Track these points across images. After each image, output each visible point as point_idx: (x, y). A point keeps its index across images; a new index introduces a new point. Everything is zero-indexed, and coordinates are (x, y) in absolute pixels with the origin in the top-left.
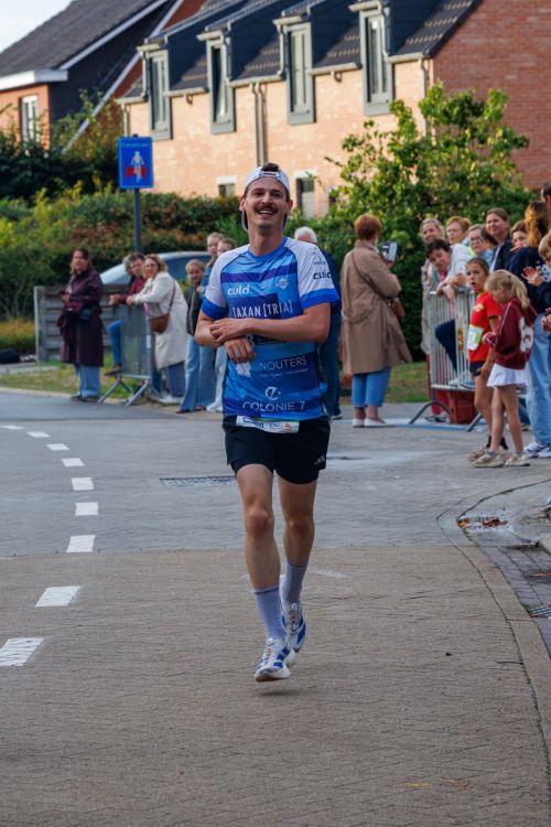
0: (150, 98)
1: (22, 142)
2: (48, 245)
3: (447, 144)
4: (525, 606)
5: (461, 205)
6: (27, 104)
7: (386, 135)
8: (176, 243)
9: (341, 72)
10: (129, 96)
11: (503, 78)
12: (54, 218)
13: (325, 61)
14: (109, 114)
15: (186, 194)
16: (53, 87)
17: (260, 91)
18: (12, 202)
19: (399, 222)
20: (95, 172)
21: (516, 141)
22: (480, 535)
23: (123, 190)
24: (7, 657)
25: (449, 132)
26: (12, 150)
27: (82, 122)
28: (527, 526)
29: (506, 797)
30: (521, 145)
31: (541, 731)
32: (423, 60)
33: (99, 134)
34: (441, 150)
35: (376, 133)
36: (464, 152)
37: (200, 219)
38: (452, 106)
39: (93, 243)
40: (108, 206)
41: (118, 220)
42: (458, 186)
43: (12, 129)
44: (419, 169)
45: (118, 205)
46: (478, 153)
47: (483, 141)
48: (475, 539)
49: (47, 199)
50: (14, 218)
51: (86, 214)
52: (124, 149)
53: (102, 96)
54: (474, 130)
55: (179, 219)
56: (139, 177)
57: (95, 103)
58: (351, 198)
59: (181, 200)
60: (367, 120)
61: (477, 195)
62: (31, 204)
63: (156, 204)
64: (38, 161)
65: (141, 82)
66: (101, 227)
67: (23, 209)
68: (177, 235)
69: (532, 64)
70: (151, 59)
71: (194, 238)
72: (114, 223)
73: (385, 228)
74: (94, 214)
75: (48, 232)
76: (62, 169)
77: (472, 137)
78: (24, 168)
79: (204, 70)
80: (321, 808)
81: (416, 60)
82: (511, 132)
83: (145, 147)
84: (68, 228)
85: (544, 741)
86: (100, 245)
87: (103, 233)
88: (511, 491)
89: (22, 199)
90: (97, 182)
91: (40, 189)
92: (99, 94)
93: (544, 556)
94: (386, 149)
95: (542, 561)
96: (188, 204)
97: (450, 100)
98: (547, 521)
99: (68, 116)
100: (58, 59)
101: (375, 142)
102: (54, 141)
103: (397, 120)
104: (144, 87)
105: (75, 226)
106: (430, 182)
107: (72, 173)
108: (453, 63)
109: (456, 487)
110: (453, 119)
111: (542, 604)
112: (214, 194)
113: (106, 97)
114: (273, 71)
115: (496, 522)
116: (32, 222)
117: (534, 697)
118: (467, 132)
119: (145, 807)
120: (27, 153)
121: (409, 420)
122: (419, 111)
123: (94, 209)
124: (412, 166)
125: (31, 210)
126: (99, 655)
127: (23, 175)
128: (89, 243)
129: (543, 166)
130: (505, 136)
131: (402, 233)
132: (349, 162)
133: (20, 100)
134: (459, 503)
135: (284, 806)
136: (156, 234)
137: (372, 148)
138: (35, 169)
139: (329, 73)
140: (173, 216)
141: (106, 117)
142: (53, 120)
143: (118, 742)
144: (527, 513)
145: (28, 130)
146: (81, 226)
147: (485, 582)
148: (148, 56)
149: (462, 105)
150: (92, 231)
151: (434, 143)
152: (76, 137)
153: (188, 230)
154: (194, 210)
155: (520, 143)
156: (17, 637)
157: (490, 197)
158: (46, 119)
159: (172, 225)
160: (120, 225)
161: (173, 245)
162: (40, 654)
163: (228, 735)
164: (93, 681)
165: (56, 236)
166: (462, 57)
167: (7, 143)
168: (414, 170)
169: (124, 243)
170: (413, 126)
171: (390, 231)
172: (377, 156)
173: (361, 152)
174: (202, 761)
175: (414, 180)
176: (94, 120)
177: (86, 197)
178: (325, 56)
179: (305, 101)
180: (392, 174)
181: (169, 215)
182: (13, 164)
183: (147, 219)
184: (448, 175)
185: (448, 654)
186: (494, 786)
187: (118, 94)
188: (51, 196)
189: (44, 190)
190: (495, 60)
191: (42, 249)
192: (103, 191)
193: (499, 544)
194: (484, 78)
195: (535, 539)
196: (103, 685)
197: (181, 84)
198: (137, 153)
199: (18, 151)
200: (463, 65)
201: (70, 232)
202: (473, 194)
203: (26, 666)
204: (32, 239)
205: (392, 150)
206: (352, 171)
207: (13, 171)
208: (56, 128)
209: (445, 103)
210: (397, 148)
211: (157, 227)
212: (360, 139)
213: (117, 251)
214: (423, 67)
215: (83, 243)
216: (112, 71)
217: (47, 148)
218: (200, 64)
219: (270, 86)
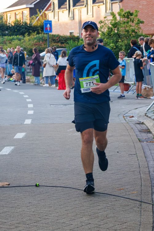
0: (53, 11)
1: (23, 22)
2: (28, 47)
3: (124, 23)
4: (138, 139)
5: (127, 37)
6: (24, 13)
7: (109, 20)
8: (59, 46)
9: (99, 5)
10: (48, 11)
11: (138, 7)
12: (29, 40)
13: (95, 3)
14: (44, 15)
15: (62, 35)
16: (30, 8)
17: (80, 10)
18: (19, 36)
19: (112, 41)
20: (40, 29)
21: (141, 22)
22: (128, 120)
23: (46, 33)
24: (4, 152)
25: (125, 20)
26: (21, 24)
27: (37, 17)
28: (140, 118)
29: (130, 193)
30: (142, 23)
31: (140, 174)
32: (119, 2)
33: (41, 20)
34: (123, 24)
35: (107, 20)
36: (128, 25)
37: (65, 41)
38: (125, 13)
39: (39, 46)
40: (43, 37)
41: (45, 41)
42: (127, 33)
43: (20, 19)
44: (117, 29)
45: (45, 37)
46: (132, 25)
47: (133, 22)
48: (127, 121)
49: (28, 35)
50: (20, 40)
51: (37, 39)
52: (45, 23)
53: (42, 11)
54: (131, 19)
55: (60, 40)
56: (49, 30)
57: (40, 12)
58: (101, 36)
59: (60, 36)
60: (105, 17)
61: (131, 35)
62: (24, 37)
63: (54, 37)
64: (26, 26)
65: (51, 7)
66: (41, 42)
67: (22, 38)
68: (59, 44)
69: (146, 4)
70: (54, 2)
71: (63, 45)
72: (44, 41)
73: (109, 43)
74: (39, 39)
75: (28, 43)
76: (32, 28)
77: (130, 21)
78: (23, 28)
79: (66, 5)
80: (80, 196)
81: (117, 3)
82: (140, 20)
83: (50, 23)
84: (33, 42)
85: (141, 177)
86: (41, 47)
87: (42, 44)
88: (137, 108)
89: (22, 35)
90: (40, 31)
91: (26, 33)
92: (41, 10)
93: (144, 126)
94: (109, 24)
95: (144, 127)
96: (62, 37)
97: (125, 12)
98: (145, 116)
99: (34, 16)
100: (32, 2)
101: (106, 22)
102: (31, 22)
103: (112, 17)
104: (52, 9)
105: (34, 42)
106: (120, 32)
107: (34, 29)
108: (126, 3)
109: (123, 107)
110: (126, 16)
111: (143, 138)
112: (68, 35)
113: (43, 11)
114: (83, 5)
115: (133, 117)
116: (24, 41)
117: (139, 164)
118: (129, 20)
119: (33, 195)
120: (24, 24)
121: (113, 90)
122: (118, 14)
123: (39, 38)
124: (115, 28)
125: (24, 38)
126: (28, 151)
127: (23, 30)
128: (38, 46)
129: (148, 28)
130: (138, 21)
131: (113, 44)
132: (100, 27)
133: (22, 12)
134: (124, 111)
135: (70, 195)
136: (54, 44)
137: (106, 23)
138: (26, 28)
139: (96, 6)
140: (58, 40)
141: (43, 16)
142: (30, 16)
143: (29, 176)
144: (140, 114)
145: (24, 19)
146: (36, 42)
147: (129, 133)
148: (53, 1)
149: (128, 13)
150: (39, 43)
151: (121, 22)
152: (36, 21)
153: (62, 43)
154: (64, 38)
155: (142, 22)
156: (8, 146)
157: (134, 36)
158: (29, 16)
159: (58, 42)
160: (46, 42)
161: (58, 47)
162: (13, 151)
163: (58, 174)
164: (25, 159)
165: (30, 44)
166: (128, 2)
167: (19, 22)
168: (116, 29)
169: (46, 46)
170: (116, 18)
171: (110, 44)
172: (107, 25)
173: (103, 24)
174: (50, 182)
175: (116, 31)
176: (40, 17)
177: (37, 35)
178: (95, 1)
179: (91, 12)
180: (110, 30)
181: (57, 39)
182: (20, 27)
183: (52, 41)
184: (124, 30)
185: (118, 152)
186: (127, 190)
187: (46, 10)
188: (29, 35)
189: (27, 33)
190: (136, 3)
191: (26, 48)
192: (42, 34)
193: (133, 123)
194: (134, 7)
195: (142, 121)
196: (28, 160)
197: (61, 8)
198: (48, 24)
199: (22, 24)
200: (129, 4)
201: (33, 44)
202: (130, 35)
203: (9, 154)
204: (24, 45)
205: (111, 24)
206: (101, 29)
207: (20, 29)
208: (31, 18)
209: (124, 13)
210: (112, 23)
211: (55, 42)
212: (103, 21)
213: (44, 48)
214: (119, 4)
215: (37, 46)
216: (45, 5)
217: (28, 23)
218: (65, 3)
219: (82, 8)
